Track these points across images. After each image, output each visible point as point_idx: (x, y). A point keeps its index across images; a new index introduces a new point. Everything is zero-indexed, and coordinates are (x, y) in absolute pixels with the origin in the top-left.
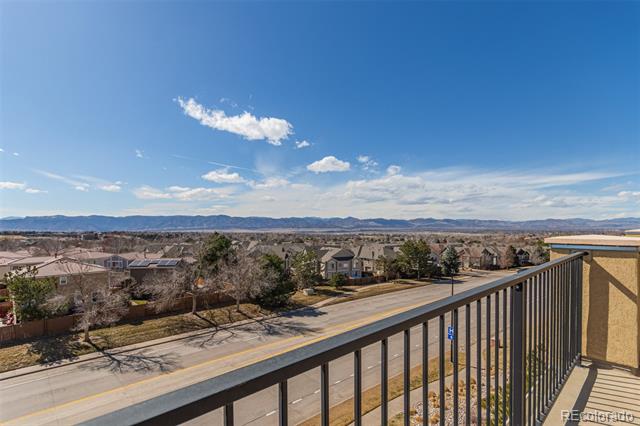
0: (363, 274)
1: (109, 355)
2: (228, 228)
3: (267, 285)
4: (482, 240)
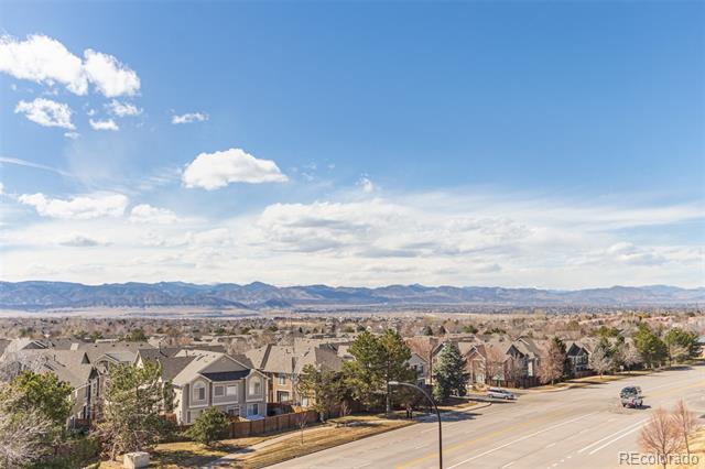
0: (272, 409)
3: (15, 453)
4: (508, 327)
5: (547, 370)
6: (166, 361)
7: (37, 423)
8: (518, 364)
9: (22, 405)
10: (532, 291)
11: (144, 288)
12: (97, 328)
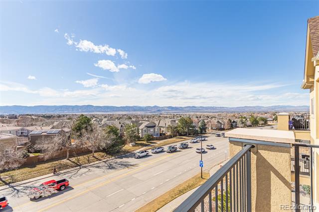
0: (161, 134)
1: (12, 187)
2: (93, 111)
3: (109, 142)
4: (217, 116)
5: (226, 127)
6: (137, 123)
8: (219, 125)
10: (223, 107)
11: (129, 107)
12: (120, 116)
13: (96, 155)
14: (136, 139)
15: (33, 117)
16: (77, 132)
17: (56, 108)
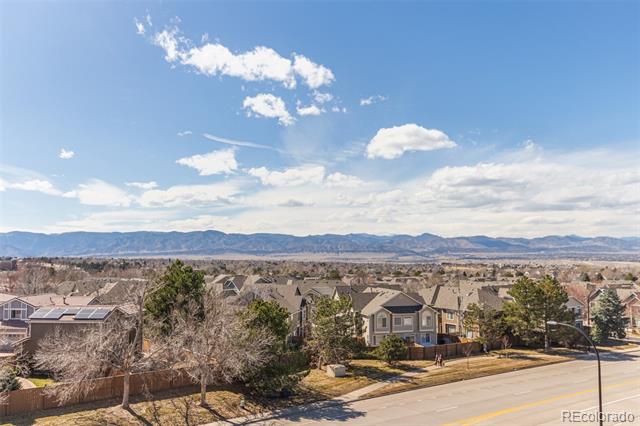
0: (441, 339)
2: (221, 251)
3: (253, 358)
6: (356, 296)
7: (266, 337)
9: (255, 324)
12: (305, 269)
13: (212, 398)
14: (350, 351)
15: (57, 267)
16: (157, 317)
17: (118, 239)
